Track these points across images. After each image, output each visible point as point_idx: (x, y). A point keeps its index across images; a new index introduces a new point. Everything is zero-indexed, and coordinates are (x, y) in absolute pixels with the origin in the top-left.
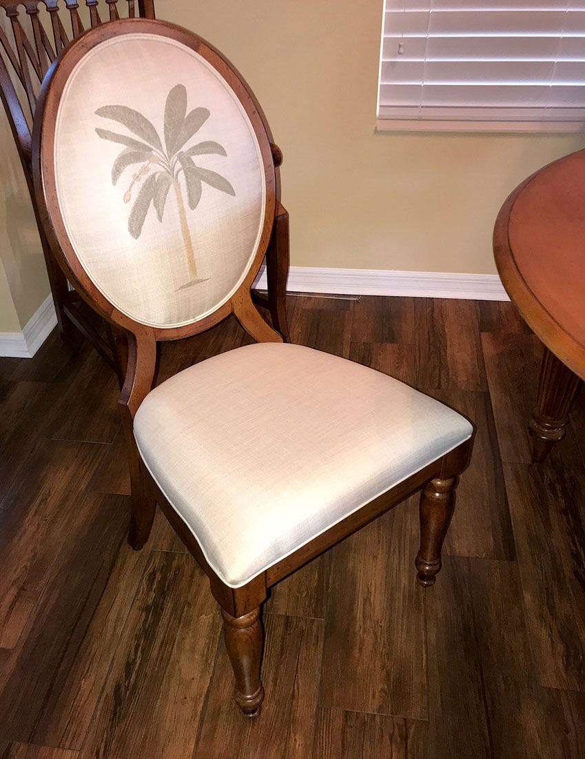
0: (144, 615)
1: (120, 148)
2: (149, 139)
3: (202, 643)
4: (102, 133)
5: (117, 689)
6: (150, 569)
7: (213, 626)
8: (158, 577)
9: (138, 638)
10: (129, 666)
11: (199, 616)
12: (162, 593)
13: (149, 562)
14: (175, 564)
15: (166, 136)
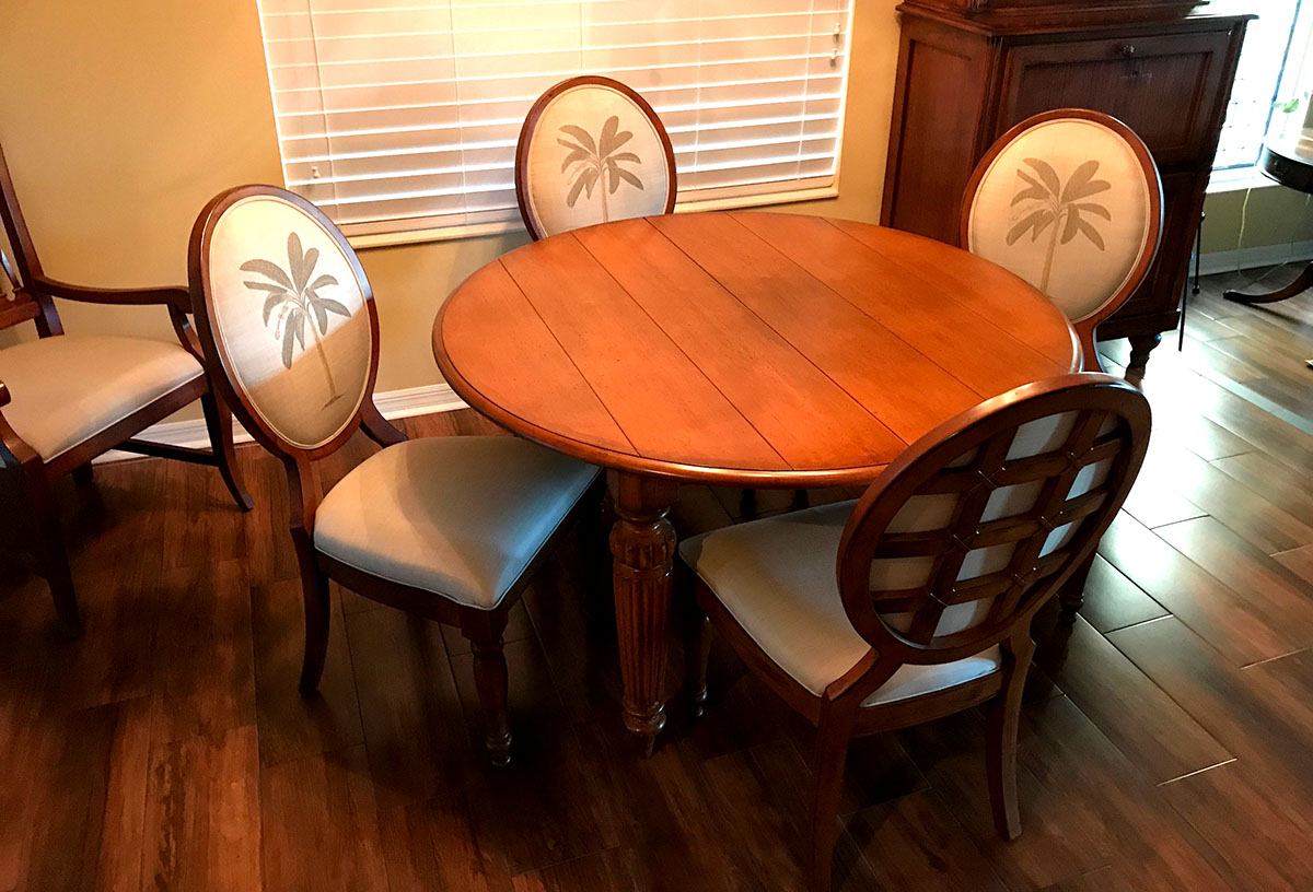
0: (164, 807)
1: (264, 295)
2: (283, 284)
3: (241, 807)
4: (249, 285)
5: (158, 878)
6: (155, 765)
7: (248, 788)
8: (168, 768)
9: (164, 828)
10: (164, 855)
11: (229, 785)
12: (178, 779)
13: (150, 760)
14: (183, 750)
15: (294, 278)
